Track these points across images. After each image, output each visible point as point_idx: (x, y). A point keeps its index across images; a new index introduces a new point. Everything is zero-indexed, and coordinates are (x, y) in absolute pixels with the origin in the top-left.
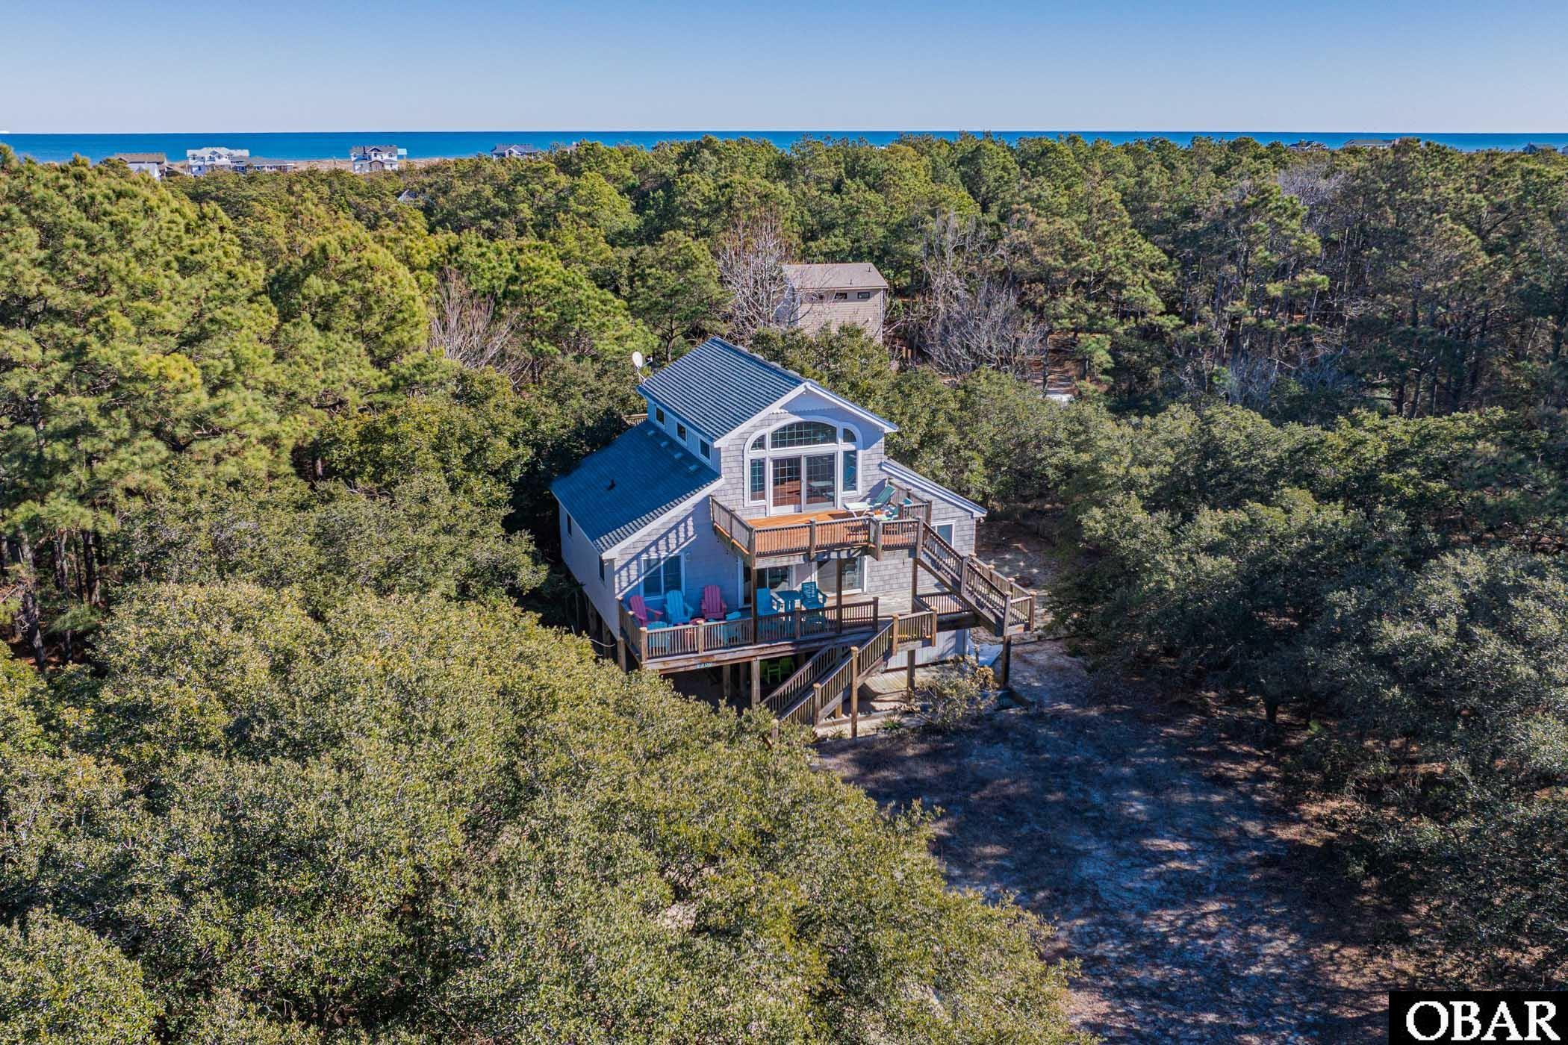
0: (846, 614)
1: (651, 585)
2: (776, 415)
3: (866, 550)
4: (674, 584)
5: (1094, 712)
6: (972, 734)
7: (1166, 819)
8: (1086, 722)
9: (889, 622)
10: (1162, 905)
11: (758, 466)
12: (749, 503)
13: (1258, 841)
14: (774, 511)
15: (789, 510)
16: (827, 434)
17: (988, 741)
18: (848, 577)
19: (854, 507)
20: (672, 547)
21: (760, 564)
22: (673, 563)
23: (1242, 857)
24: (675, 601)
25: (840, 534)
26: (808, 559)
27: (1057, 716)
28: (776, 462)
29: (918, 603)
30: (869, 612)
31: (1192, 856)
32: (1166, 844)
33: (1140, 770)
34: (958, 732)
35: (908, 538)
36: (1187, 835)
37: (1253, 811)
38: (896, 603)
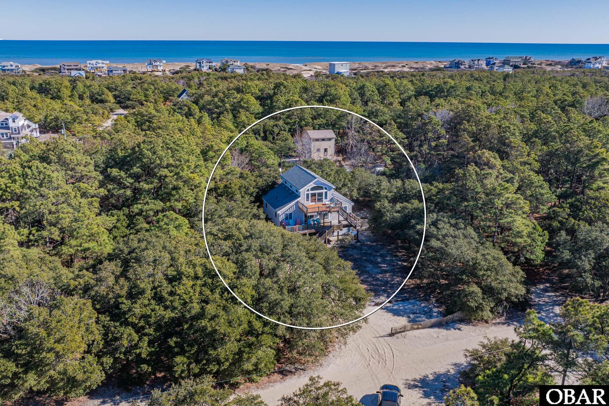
0: (325, 224)
1: (286, 218)
2: (312, 185)
3: (329, 212)
4: (291, 218)
5: (374, 244)
6: (350, 248)
7: (384, 262)
8: (372, 246)
9: (333, 226)
10: (380, 274)
11: (308, 195)
12: (306, 202)
13: (400, 265)
14: (311, 204)
15: (314, 203)
16: (321, 188)
17: (353, 249)
18: (325, 217)
19: (327, 203)
20: (291, 211)
21: (309, 214)
22: (291, 214)
23: (396, 267)
24: (291, 221)
25: (324, 209)
26: (318, 213)
27: (367, 244)
28: (311, 194)
29: (339, 222)
30: (329, 224)
31: (387, 267)
32: (383, 265)
33: (381, 254)
34: (347, 247)
35: (337, 209)
36: (387, 264)
37: (400, 261)
38: (335, 222)
